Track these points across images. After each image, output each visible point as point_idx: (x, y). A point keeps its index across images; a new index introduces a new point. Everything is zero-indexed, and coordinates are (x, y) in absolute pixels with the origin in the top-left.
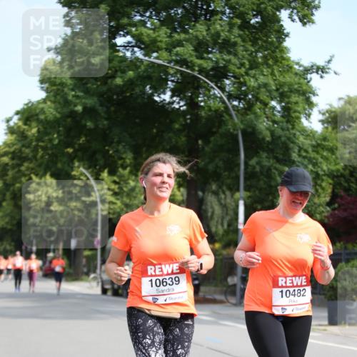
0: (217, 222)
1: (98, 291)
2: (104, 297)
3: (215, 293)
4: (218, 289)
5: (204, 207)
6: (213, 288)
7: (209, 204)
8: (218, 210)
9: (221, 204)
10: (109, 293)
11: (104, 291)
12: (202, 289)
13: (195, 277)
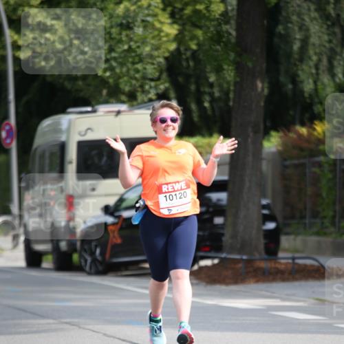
0: (317, 67)
1: (18, 258)
2: (34, 273)
3: (320, 250)
4: (327, 240)
5: (280, 28)
6: (313, 240)
7: (294, 18)
8: (318, 33)
9: (327, 17)
10: (47, 263)
11: (34, 259)
12: (285, 241)
13: (265, 212)
